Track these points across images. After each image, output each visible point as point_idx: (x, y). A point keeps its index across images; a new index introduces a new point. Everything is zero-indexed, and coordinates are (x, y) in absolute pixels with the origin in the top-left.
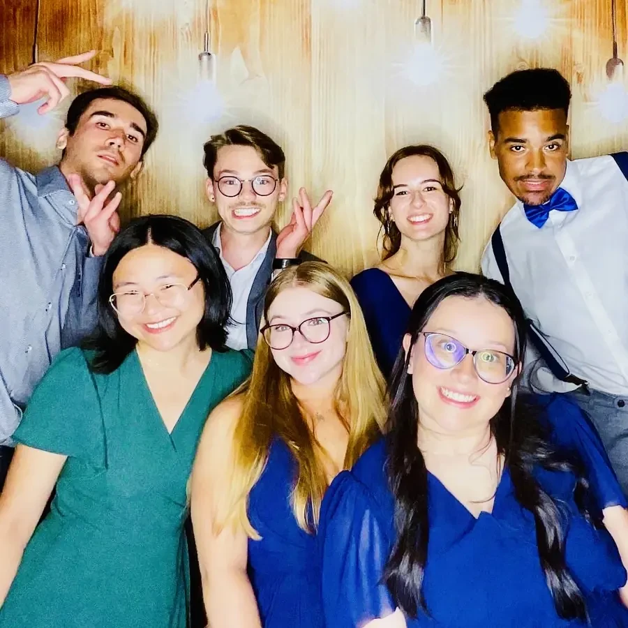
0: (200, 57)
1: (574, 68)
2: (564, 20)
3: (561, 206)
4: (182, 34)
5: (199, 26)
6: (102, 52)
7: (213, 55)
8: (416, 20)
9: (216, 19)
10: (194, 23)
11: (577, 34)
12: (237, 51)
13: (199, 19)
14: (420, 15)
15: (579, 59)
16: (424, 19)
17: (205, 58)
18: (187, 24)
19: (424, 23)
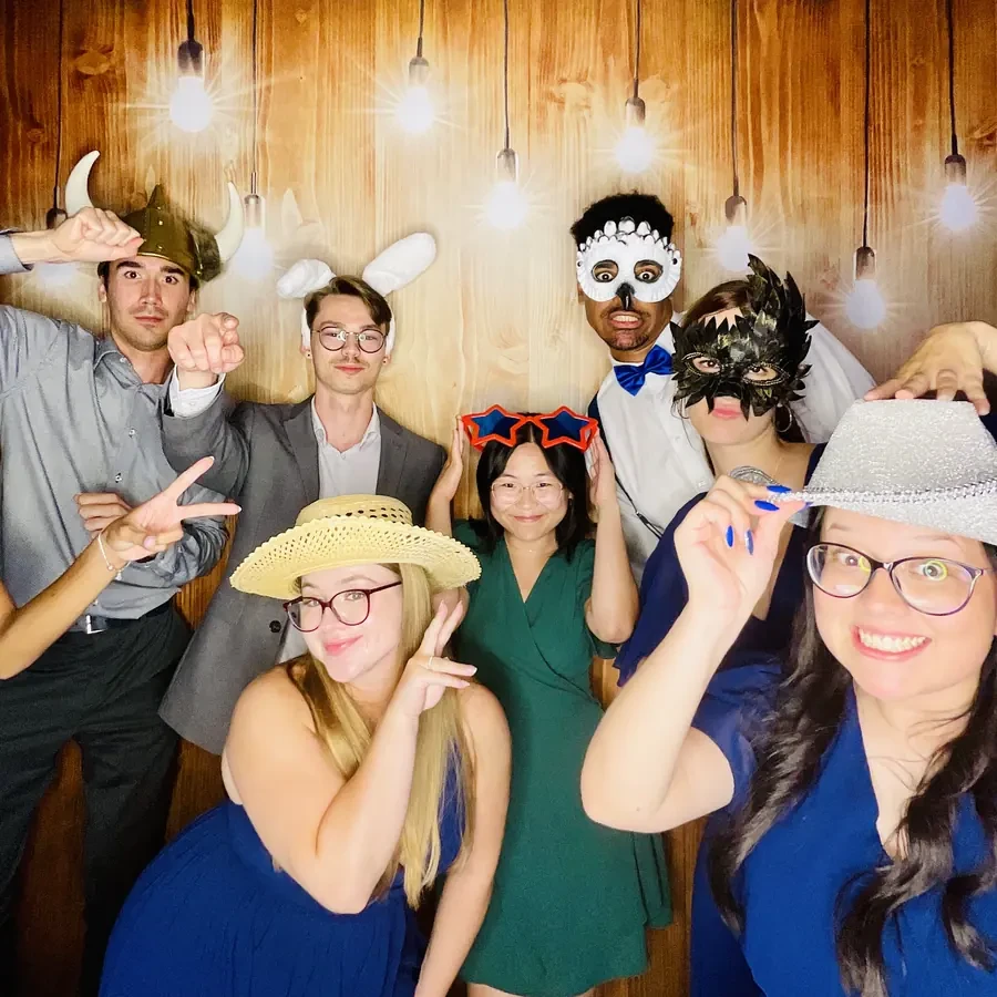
0: (247, 200)
1: (687, 208)
2: (675, 151)
3: (659, 368)
4: (226, 173)
5: (245, 163)
6: (134, 194)
7: (262, 199)
8: (498, 154)
9: (265, 156)
10: (239, 161)
11: (690, 169)
12: (289, 192)
13: (245, 155)
14: (504, 147)
15: (692, 196)
16: (508, 153)
17: (252, 201)
18: (232, 162)
19: (508, 156)
